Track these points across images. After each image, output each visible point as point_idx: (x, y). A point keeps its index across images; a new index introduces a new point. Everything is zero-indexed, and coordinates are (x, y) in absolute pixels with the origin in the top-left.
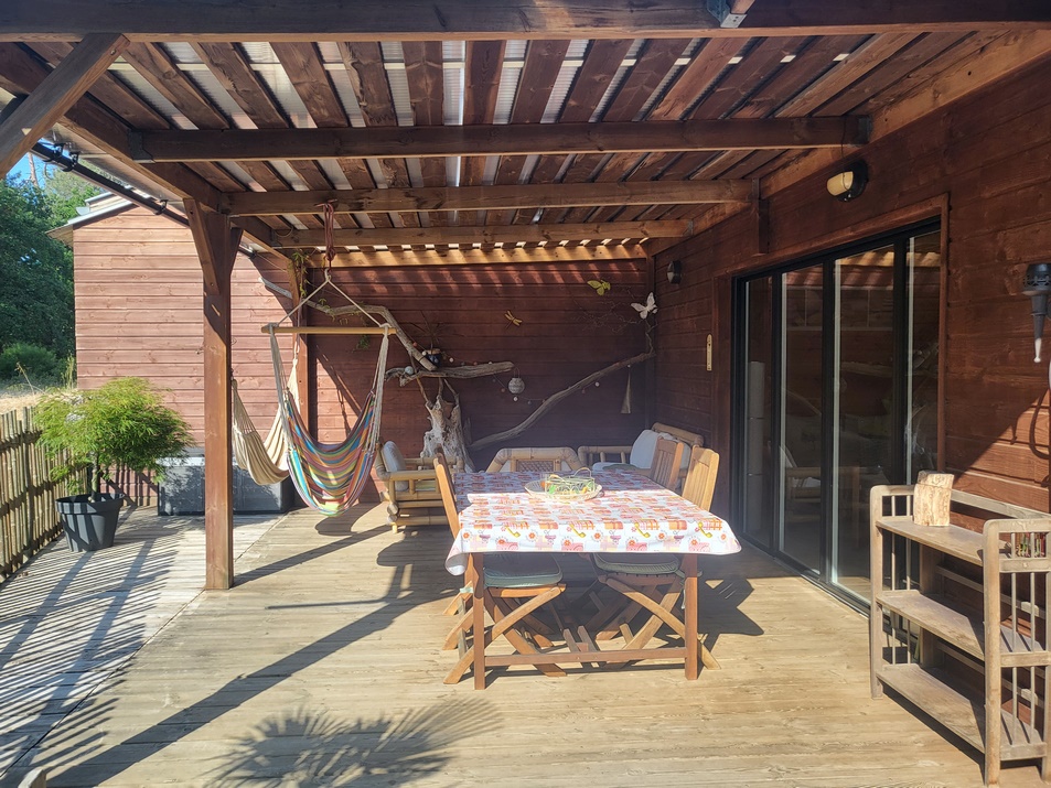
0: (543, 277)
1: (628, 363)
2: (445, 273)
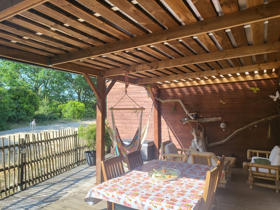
1: (269, 118)
2: (199, 88)
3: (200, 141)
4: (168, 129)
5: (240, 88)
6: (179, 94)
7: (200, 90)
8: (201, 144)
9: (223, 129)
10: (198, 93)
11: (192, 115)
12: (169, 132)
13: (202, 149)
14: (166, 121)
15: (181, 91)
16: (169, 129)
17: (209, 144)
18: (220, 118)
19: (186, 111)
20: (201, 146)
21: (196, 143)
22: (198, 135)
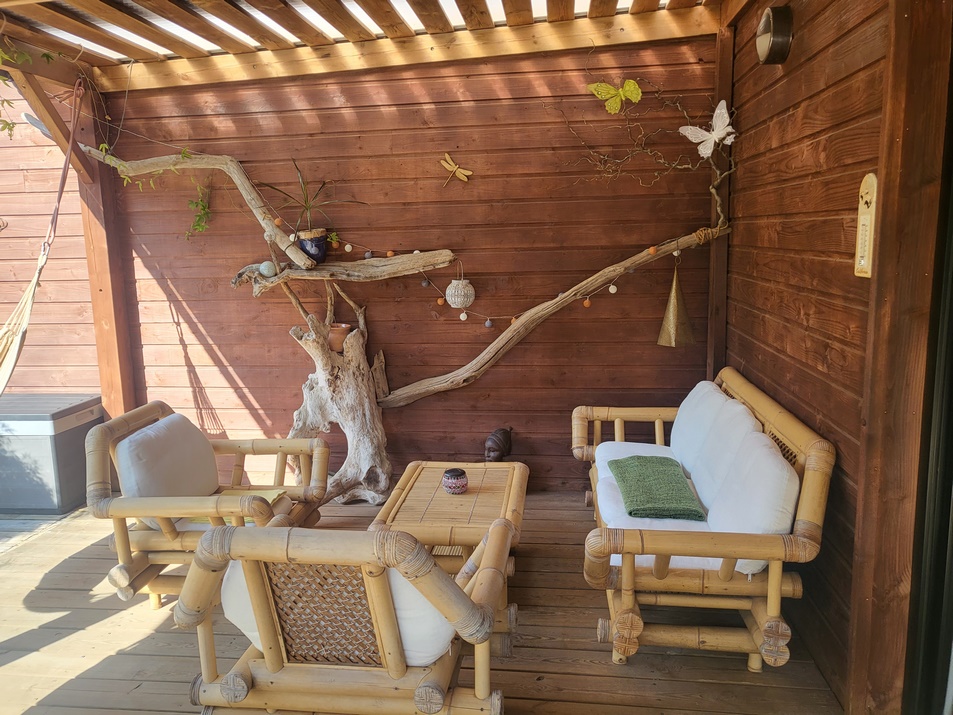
0: (512, 85)
1: (674, 247)
2: (333, 89)
3: (347, 380)
4: (178, 324)
5: (542, 90)
6: (224, 125)
7: (339, 100)
8: (349, 396)
9: (460, 311)
10: (328, 117)
11: (300, 245)
12: (182, 341)
13: (358, 422)
14: (161, 280)
15: (236, 111)
16: (184, 326)
17: (391, 390)
18: (443, 257)
19: (263, 224)
20: (352, 409)
21: (326, 393)
22: (332, 350)
